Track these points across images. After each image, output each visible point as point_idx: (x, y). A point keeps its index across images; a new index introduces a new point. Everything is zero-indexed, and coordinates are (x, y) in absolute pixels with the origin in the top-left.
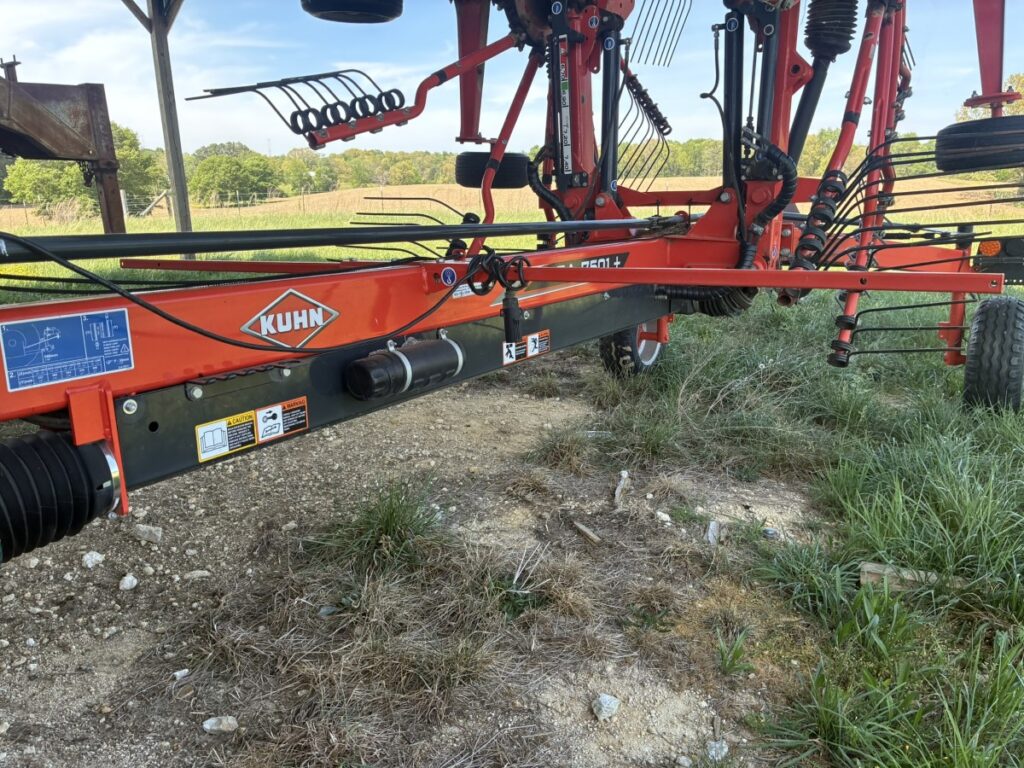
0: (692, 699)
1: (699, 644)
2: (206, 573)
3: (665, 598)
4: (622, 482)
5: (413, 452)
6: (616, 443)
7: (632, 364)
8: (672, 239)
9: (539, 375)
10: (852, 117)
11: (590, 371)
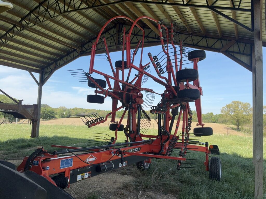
4: (140, 194)
5: (95, 186)
6: (139, 185)
7: (143, 168)
8: (150, 145)
9: (123, 170)
10: (177, 128)
11: (134, 169)
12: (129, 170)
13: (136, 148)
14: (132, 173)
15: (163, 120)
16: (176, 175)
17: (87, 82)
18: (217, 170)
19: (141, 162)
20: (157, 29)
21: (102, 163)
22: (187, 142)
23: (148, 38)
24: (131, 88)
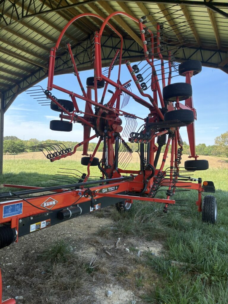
0: (130, 292)
1: (133, 280)
2: (11, 264)
3: (126, 269)
4: (118, 241)
5: (65, 232)
6: (118, 231)
7: (124, 209)
8: (129, 182)
9: (99, 211)
10: (164, 160)
11: (113, 210)
12: (107, 211)
13: (112, 187)
14: (110, 215)
15: (146, 153)
16: (162, 217)
17: (50, 104)
18: (212, 211)
19: (121, 203)
20: (140, 39)
21: (66, 207)
22: (176, 179)
23: (129, 52)
24: (107, 112)
